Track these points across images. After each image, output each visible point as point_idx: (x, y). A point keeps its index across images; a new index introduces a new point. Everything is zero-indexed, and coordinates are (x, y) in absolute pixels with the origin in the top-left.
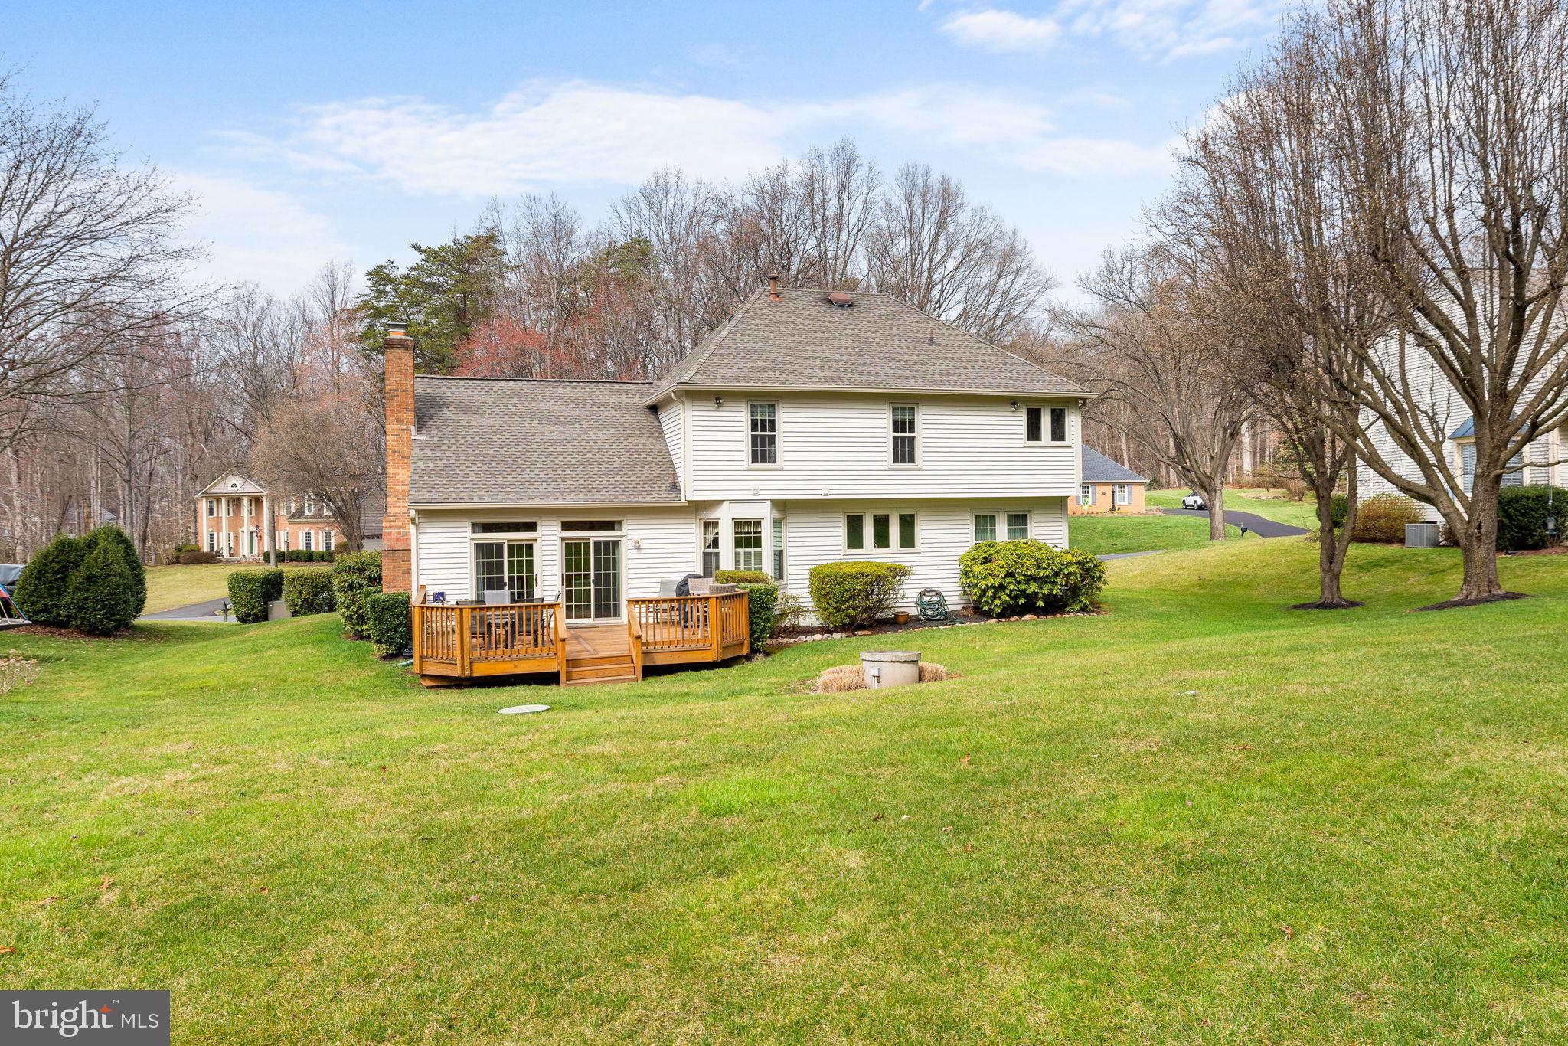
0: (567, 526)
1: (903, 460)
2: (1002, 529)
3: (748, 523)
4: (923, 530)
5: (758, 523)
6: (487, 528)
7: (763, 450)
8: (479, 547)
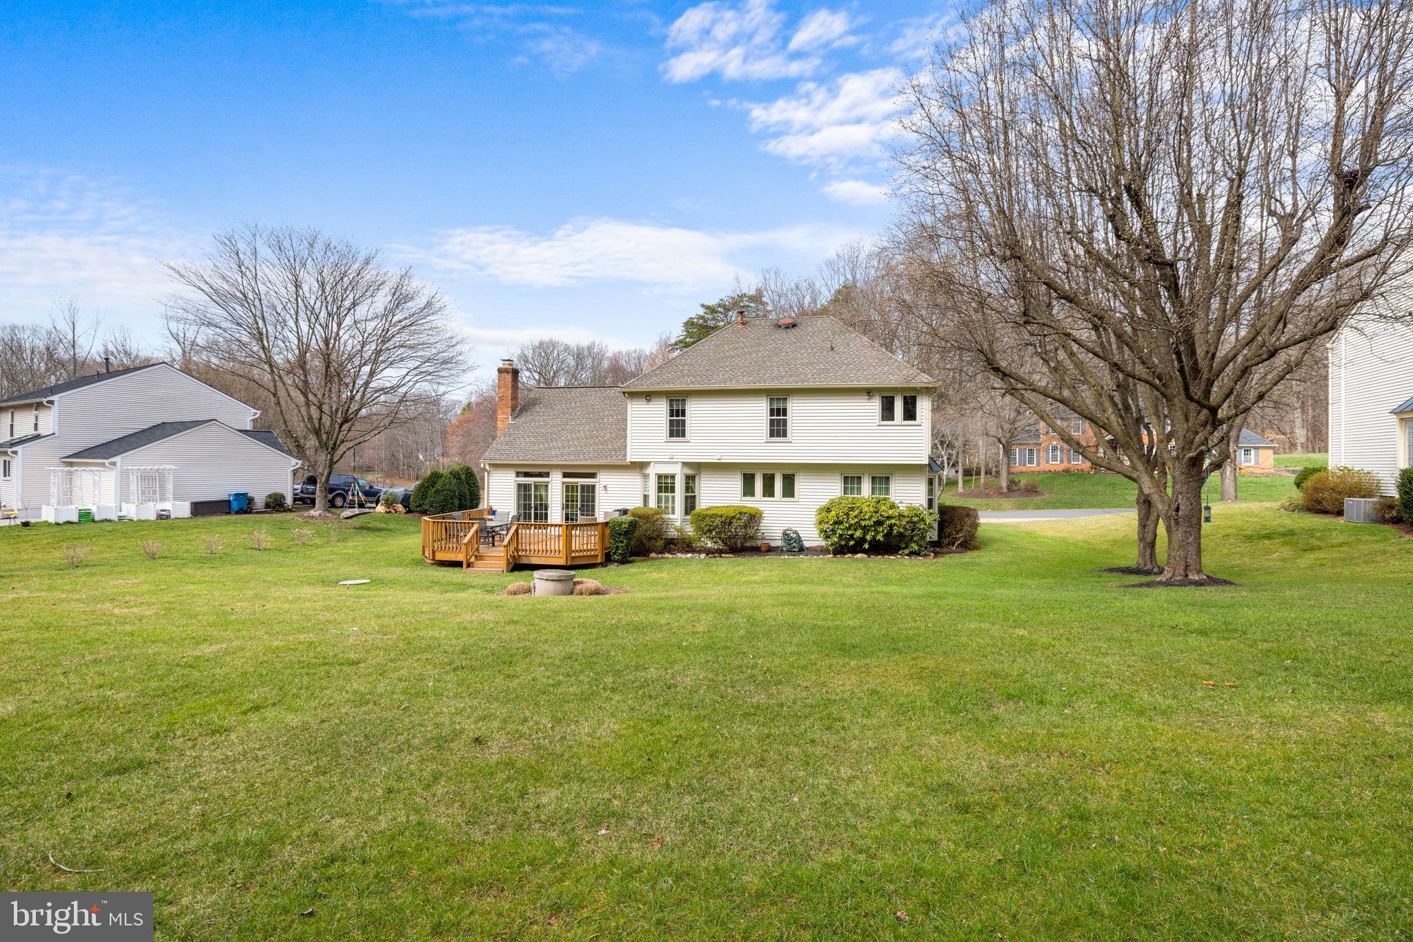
0: (565, 475)
1: (778, 436)
2: (866, 487)
3: (666, 477)
4: (801, 485)
5: (673, 477)
6: (527, 475)
7: (677, 429)
8: (519, 485)
